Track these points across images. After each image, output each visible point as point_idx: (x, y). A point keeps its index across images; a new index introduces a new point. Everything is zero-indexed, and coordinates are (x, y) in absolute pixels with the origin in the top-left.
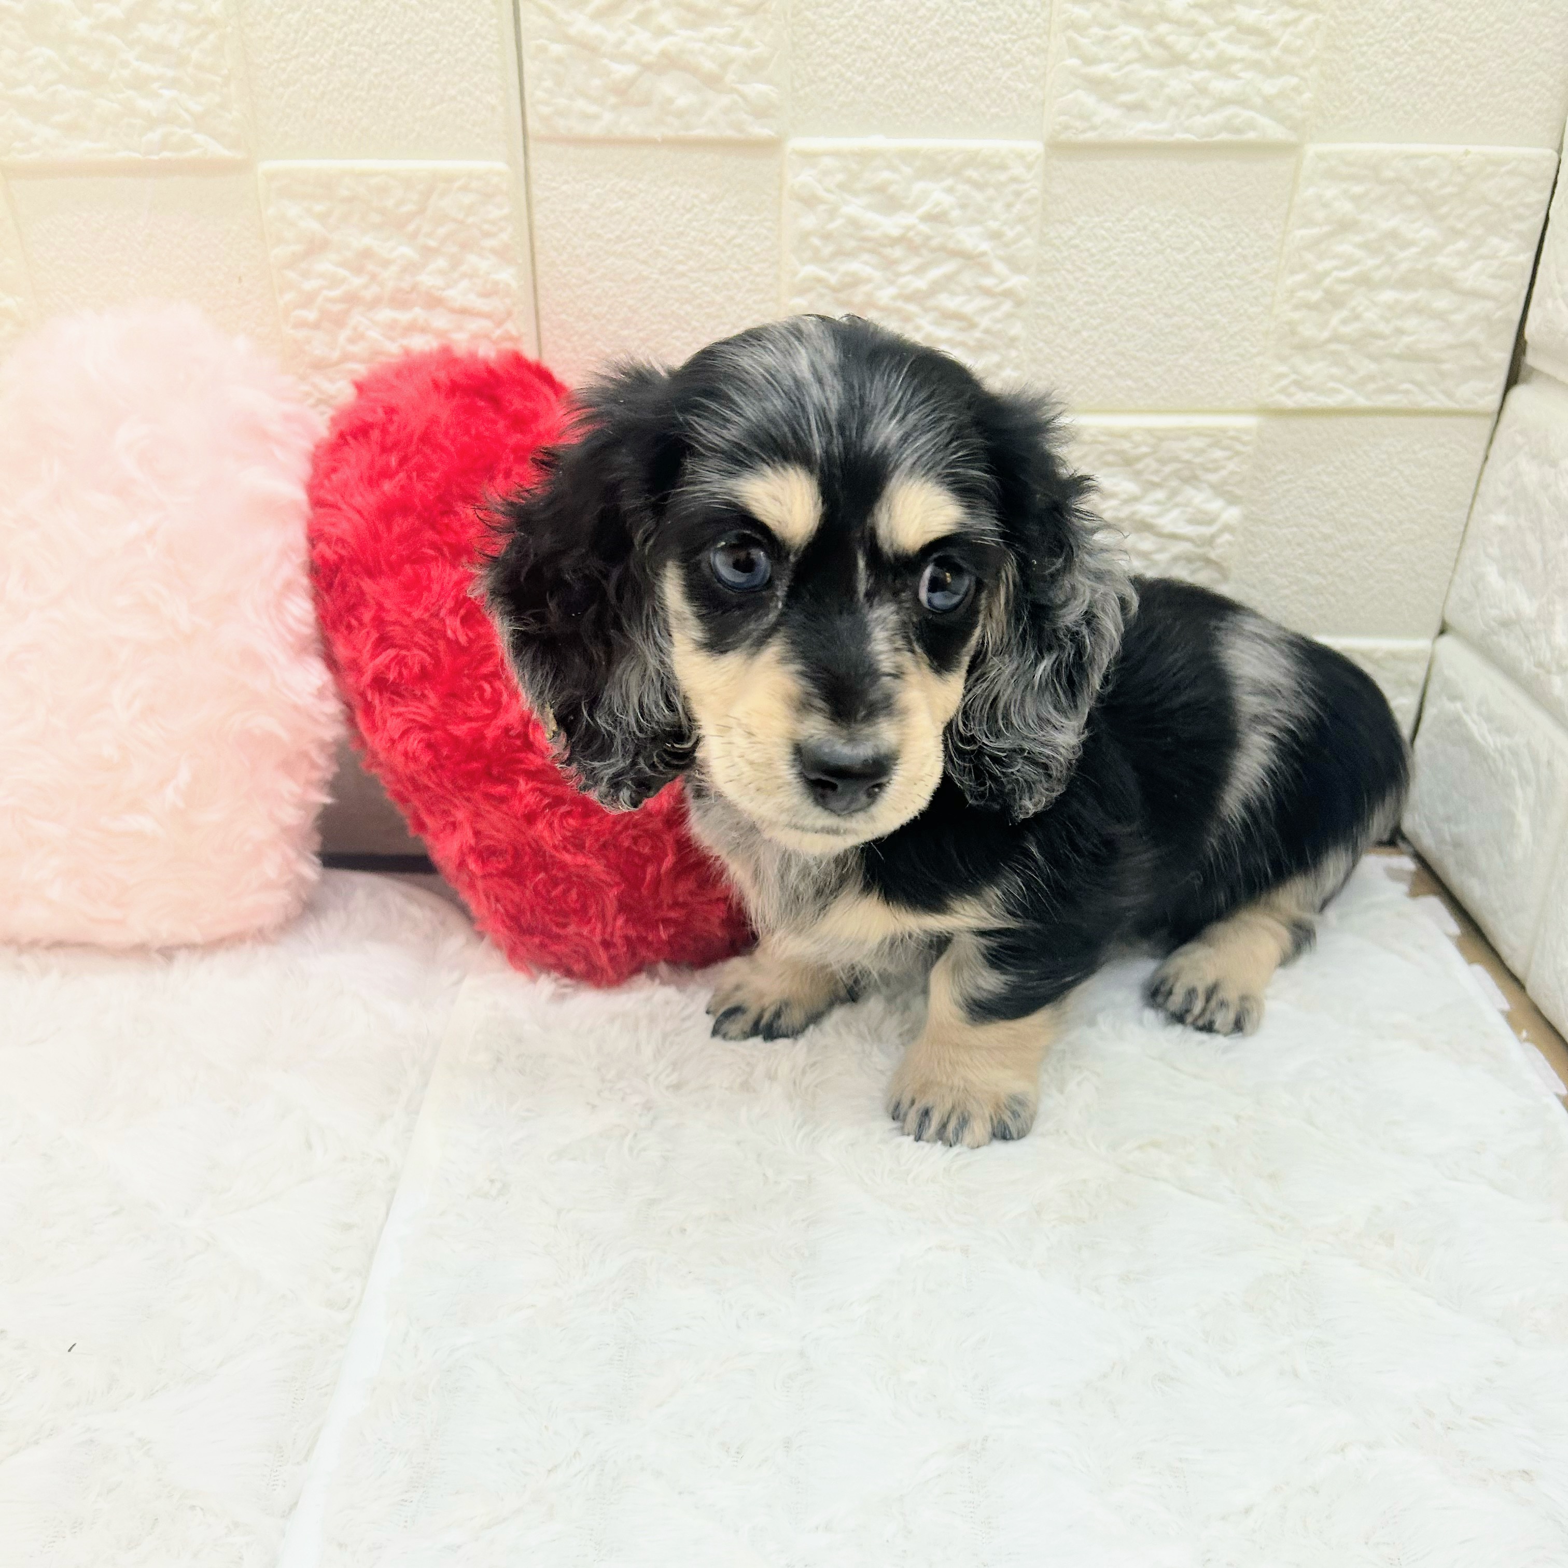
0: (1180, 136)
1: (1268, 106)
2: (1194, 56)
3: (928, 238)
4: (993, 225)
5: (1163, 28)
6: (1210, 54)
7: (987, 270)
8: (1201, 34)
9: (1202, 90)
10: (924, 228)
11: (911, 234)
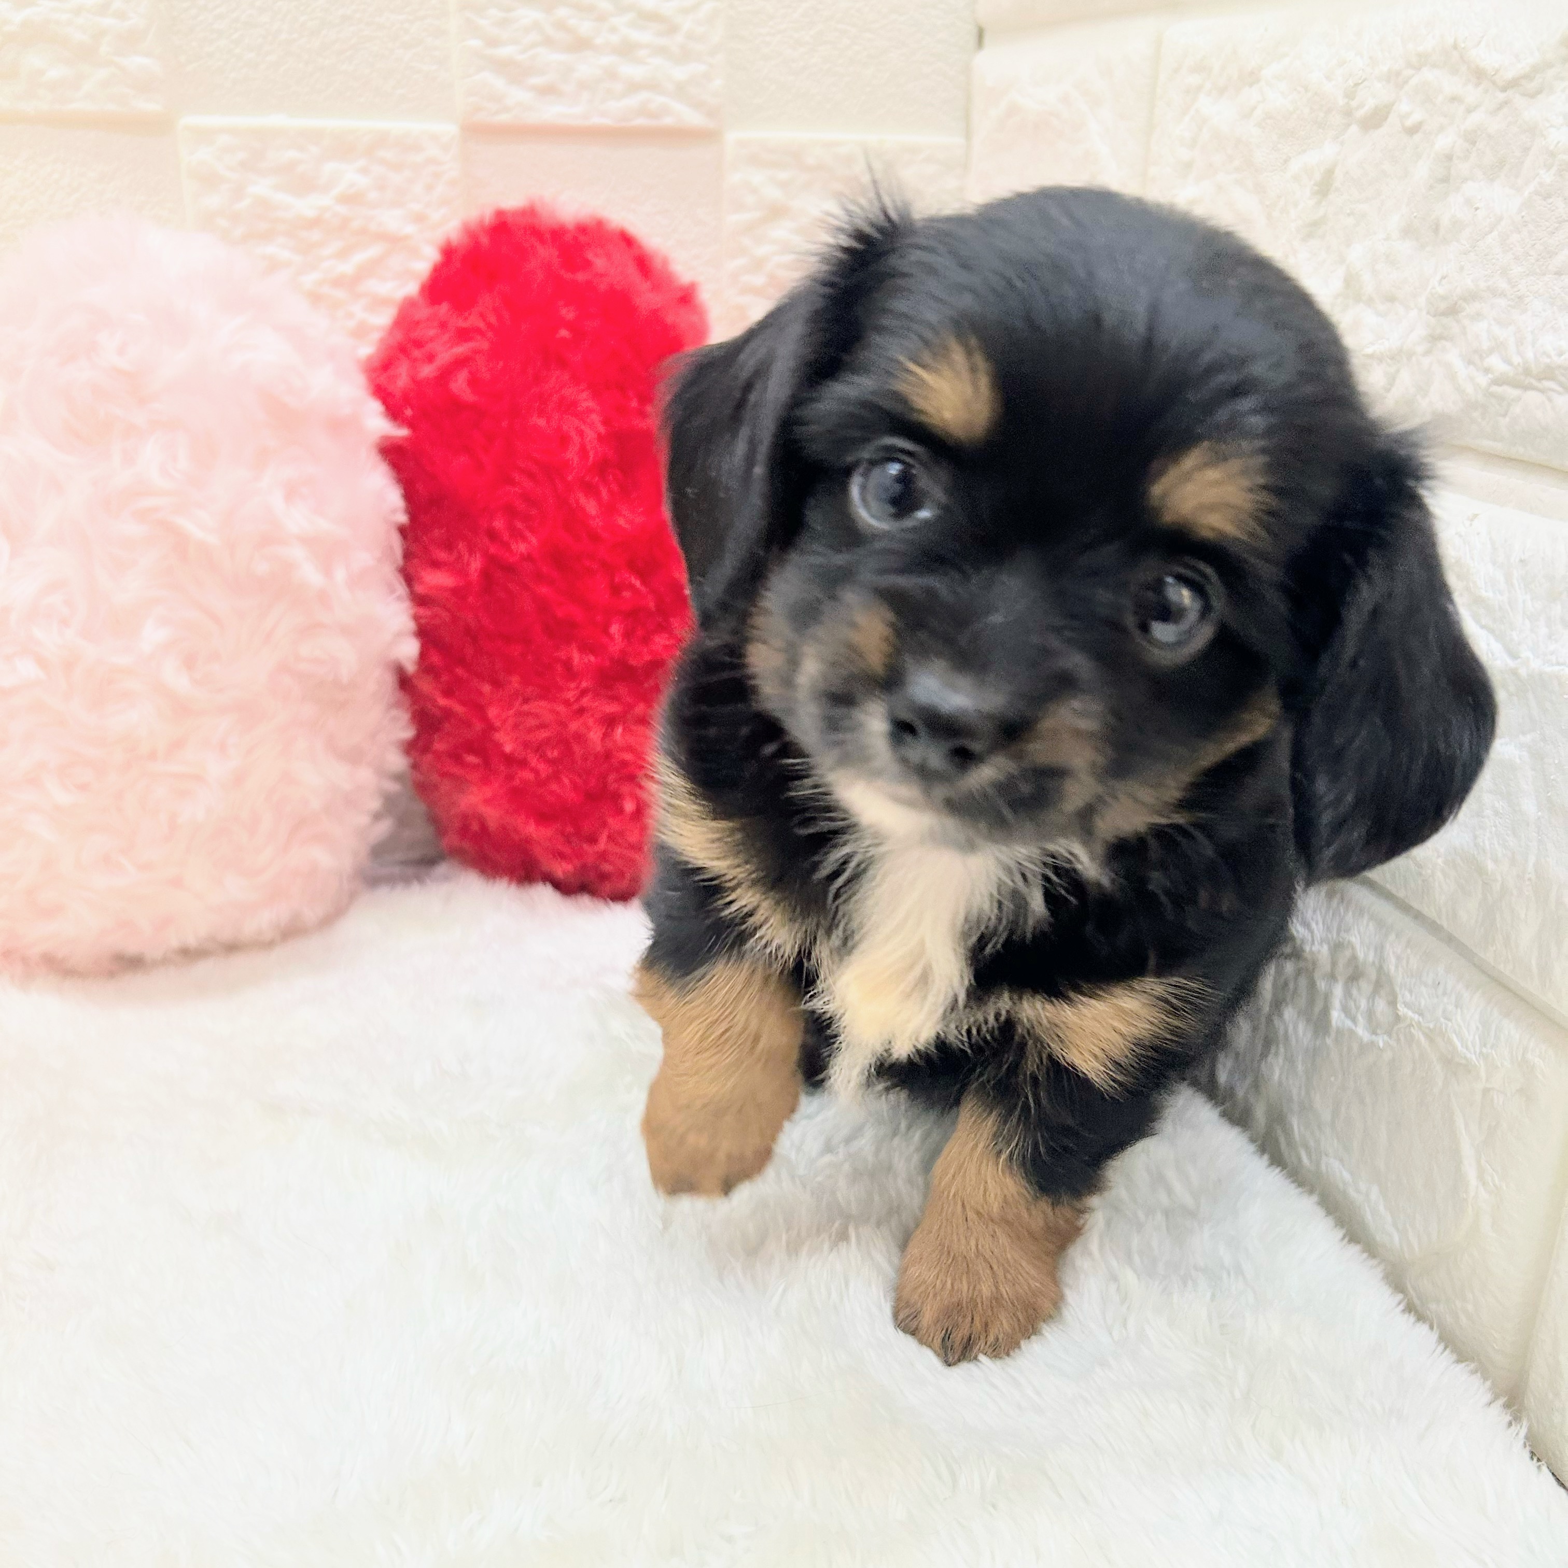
0: (596, 120)
1: (680, 91)
2: (599, 41)
3: (347, 221)
4: (416, 207)
5: (562, 12)
6: (615, 39)
8: (602, 18)
9: (612, 75)
10: (342, 210)
11: (327, 216)
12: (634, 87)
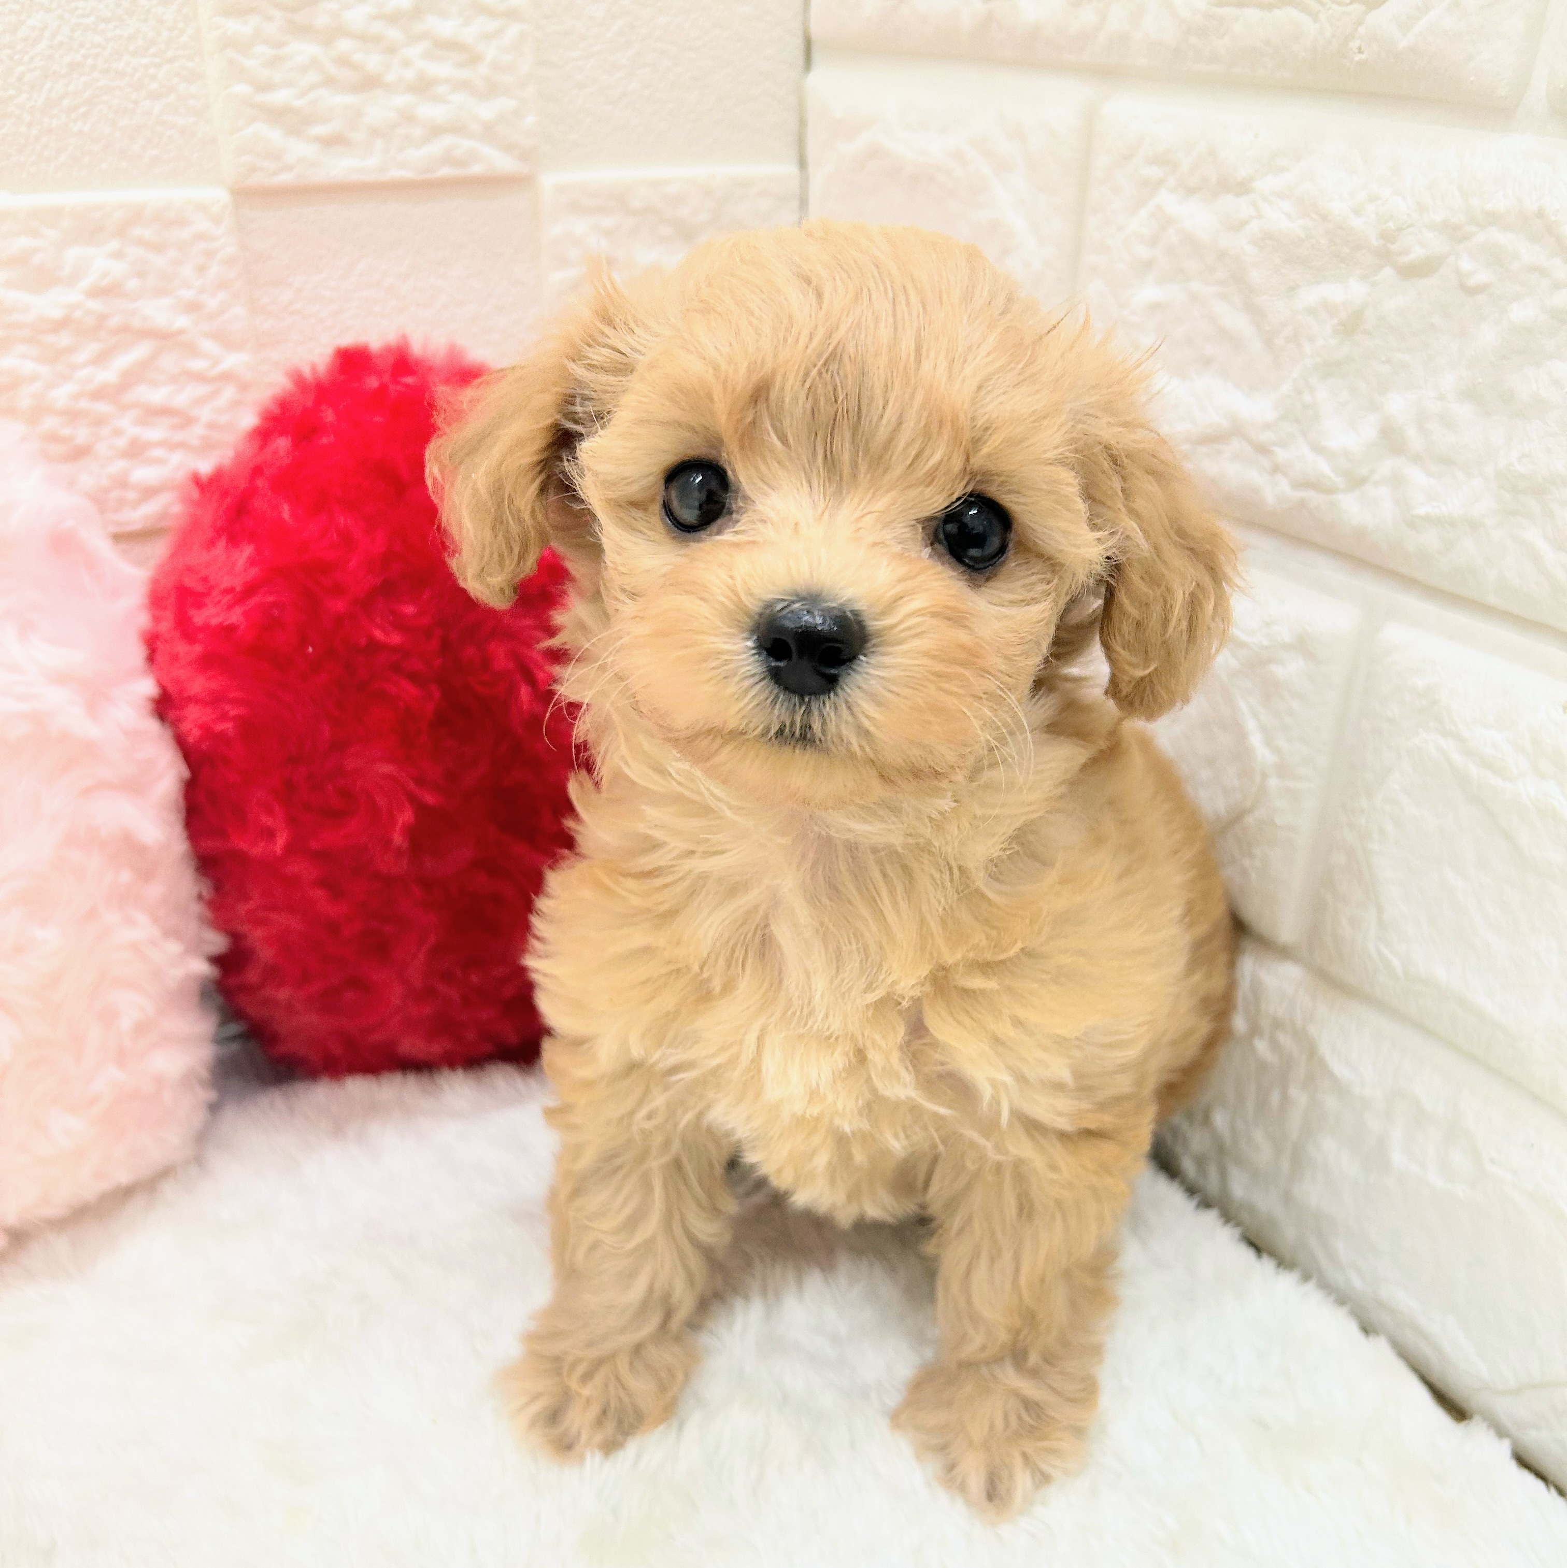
0: (395, 174)
1: (489, 132)
2: (390, 78)
3: (102, 318)
4: (188, 294)
5: (344, 45)
6: (409, 75)
7: (192, 350)
8: (391, 50)
9: (408, 118)
10: (95, 305)
11: (78, 314)
12: (435, 131)
